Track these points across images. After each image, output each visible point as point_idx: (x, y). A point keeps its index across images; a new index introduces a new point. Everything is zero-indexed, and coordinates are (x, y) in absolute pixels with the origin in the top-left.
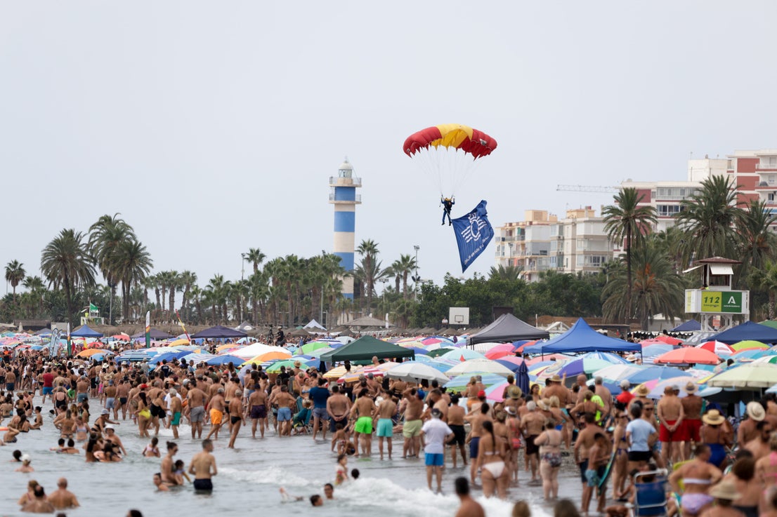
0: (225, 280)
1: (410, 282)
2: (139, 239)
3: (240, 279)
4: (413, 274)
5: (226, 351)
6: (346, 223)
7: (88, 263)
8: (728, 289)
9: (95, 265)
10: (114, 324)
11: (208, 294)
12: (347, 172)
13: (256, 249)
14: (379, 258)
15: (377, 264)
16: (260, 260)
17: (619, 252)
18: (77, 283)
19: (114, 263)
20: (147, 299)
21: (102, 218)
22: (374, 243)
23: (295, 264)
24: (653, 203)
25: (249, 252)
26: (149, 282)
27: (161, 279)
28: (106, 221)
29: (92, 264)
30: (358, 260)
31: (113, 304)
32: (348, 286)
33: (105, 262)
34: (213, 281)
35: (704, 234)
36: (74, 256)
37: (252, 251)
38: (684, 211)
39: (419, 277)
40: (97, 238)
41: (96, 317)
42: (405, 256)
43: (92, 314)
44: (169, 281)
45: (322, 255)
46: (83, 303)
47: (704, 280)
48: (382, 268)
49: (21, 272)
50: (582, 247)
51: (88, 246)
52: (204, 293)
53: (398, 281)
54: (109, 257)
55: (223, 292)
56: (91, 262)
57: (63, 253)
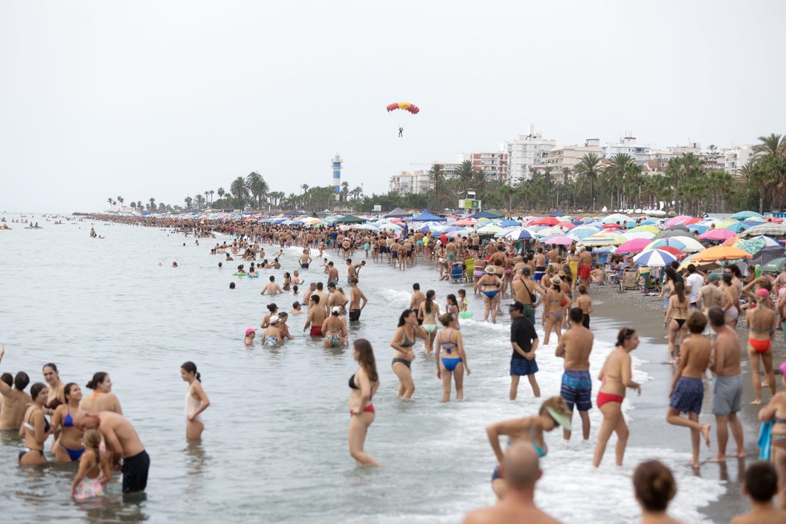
0: (295, 195)
1: (360, 196)
2: (265, 180)
3: (300, 194)
4: (360, 193)
5: (297, 220)
6: (337, 175)
8: (474, 200)
10: (256, 210)
11: (289, 200)
12: (338, 157)
13: (306, 184)
14: (348, 187)
15: (348, 190)
16: (307, 188)
17: (432, 187)
18: (243, 195)
19: (256, 188)
20: (267, 201)
22: (347, 182)
23: (319, 189)
24: (444, 169)
26: (268, 195)
27: (272, 194)
28: (253, 174)
29: (248, 189)
30: (341, 188)
31: (255, 203)
32: (338, 197)
34: (291, 195)
35: (463, 180)
36: (242, 186)
37: (304, 185)
38: (456, 172)
39: (363, 194)
40: (250, 180)
41: (250, 207)
42: (358, 187)
43: (248, 206)
44: (275, 195)
45: (329, 186)
46: (245, 203)
47: (465, 196)
48: (350, 191)
49: (223, 192)
50: (419, 184)
51: (247, 182)
52: (287, 199)
53: (355, 196)
54: (254, 187)
55: (294, 199)
57: (238, 185)
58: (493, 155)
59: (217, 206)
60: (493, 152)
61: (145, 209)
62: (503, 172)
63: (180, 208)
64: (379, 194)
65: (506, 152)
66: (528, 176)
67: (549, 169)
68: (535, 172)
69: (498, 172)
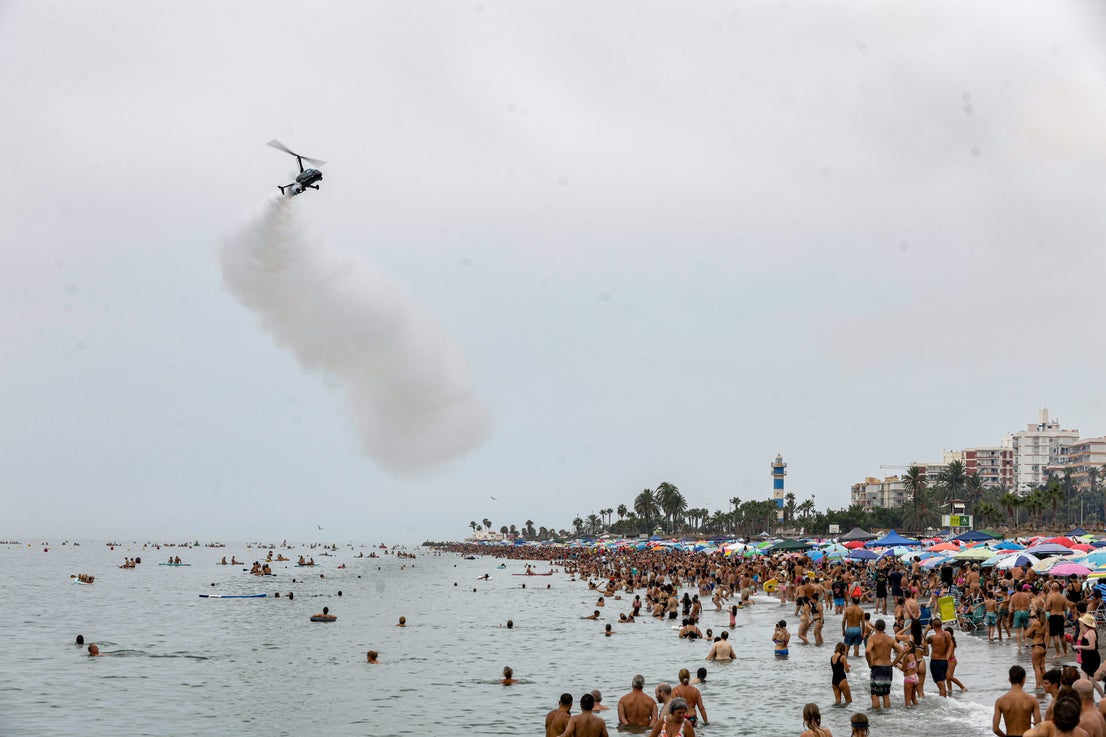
0: (722, 513)
1: (810, 513)
2: (681, 493)
3: (729, 512)
4: (812, 509)
6: (779, 484)
7: (657, 505)
8: (963, 515)
9: (660, 506)
10: (669, 534)
11: (714, 519)
12: (779, 460)
13: (736, 497)
14: (795, 501)
15: (794, 504)
16: (738, 503)
17: (910, 497)
18: (651, 515)
19: (669, 505)
20: (685, 522)
21: (663, 483)
22: (793, 494)
23: (755, 504)
24: (927, 474)
26: (686, 514)
27: (691, 512)
28: (665, 485)
30: (785, 502)
31: (668, 525)
32: (780, 515)
33: (665, 504)
34: (716, 513)
35: (951, 488)
36: (649, 502)
37: (734, 498)
38: (941, 477)
39: (815, 510)
40: (660, 493)
41: (661, 531)
42: (808, 500)
43: (659, 530)
44: (695, 513)
45: (768, 500)
46: (654, 524)
47: (950, 510)
48: (797, 506)
49: (625, 510)
50: (893, 495)
51: (656, 497)
52: (712, 519)
53: (804, 512)
54: (666, 502)
55: (721, 518)
57: (645, 500)
58: (993, 453)
59: (616, 530)
60: (993, 449)
61: (521, 536)
62: (1008, 476)
63: (567, 534)
64: (836, 509)
65: (1010, 447)
66: (1042, 481)
67: (1069, 471)
68: (1051, 475)
69: (1001, 476)
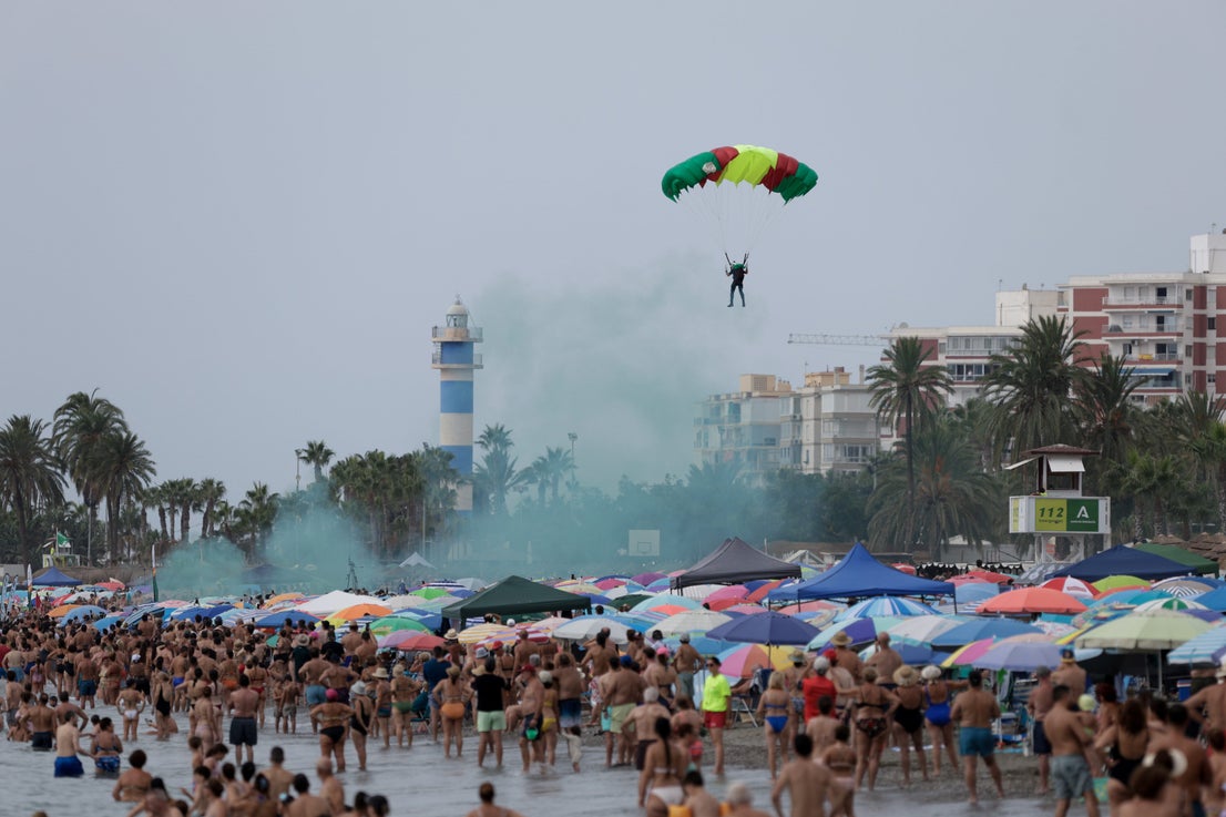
0: (270, 492)
1: (562, 489)
2: (133, 429)
3: (294, 490)
4: (567, 477)
6: (459, 399)
7: (53, 469)
8: (1077, 495)
9: (64, 472)
10: (95, 564)
11: (244, 515)
12: (460, 318)
13: (318, 443)
14: (512, 452)
15: (509, 463)
16: (326, 460)
17: (889, 442)
18: (35, 502)
19: (94, 467)
20: (146, 524)
21: (73, 397)
22: (505, 430)
23: (381, 465)
24: (942, 361)
25: (307, 448)
26: (152, 497)
27: (168, 492)
28: (79, 401)
29: (59, 471)
30: (480, 457)
31: (92, 533)
32: (464, 499)
33: (79, 467)
34: (251, 494)
35: (1026, 408)
36: (28, 458)
37: (311, 445)
38: (995, 372)
39: (577, 483)
40: (66, 429)
41: (68, 554)
42: (554, 450)
43: (60, 550)
44: (182, 495)
45: (422, 450)
46: (45, 533)
48: (518, 468)
50: (831, 431)
51: (51, 442)
52: (237, 513)
53: (542, 489)
54: (85, 460)
55: (267, 512)
56: (56, 467)
57: (13, 454)
58: (1162, 292)
60: (1162, 277)
62: (1211, 367)
69: (1188, 367)
